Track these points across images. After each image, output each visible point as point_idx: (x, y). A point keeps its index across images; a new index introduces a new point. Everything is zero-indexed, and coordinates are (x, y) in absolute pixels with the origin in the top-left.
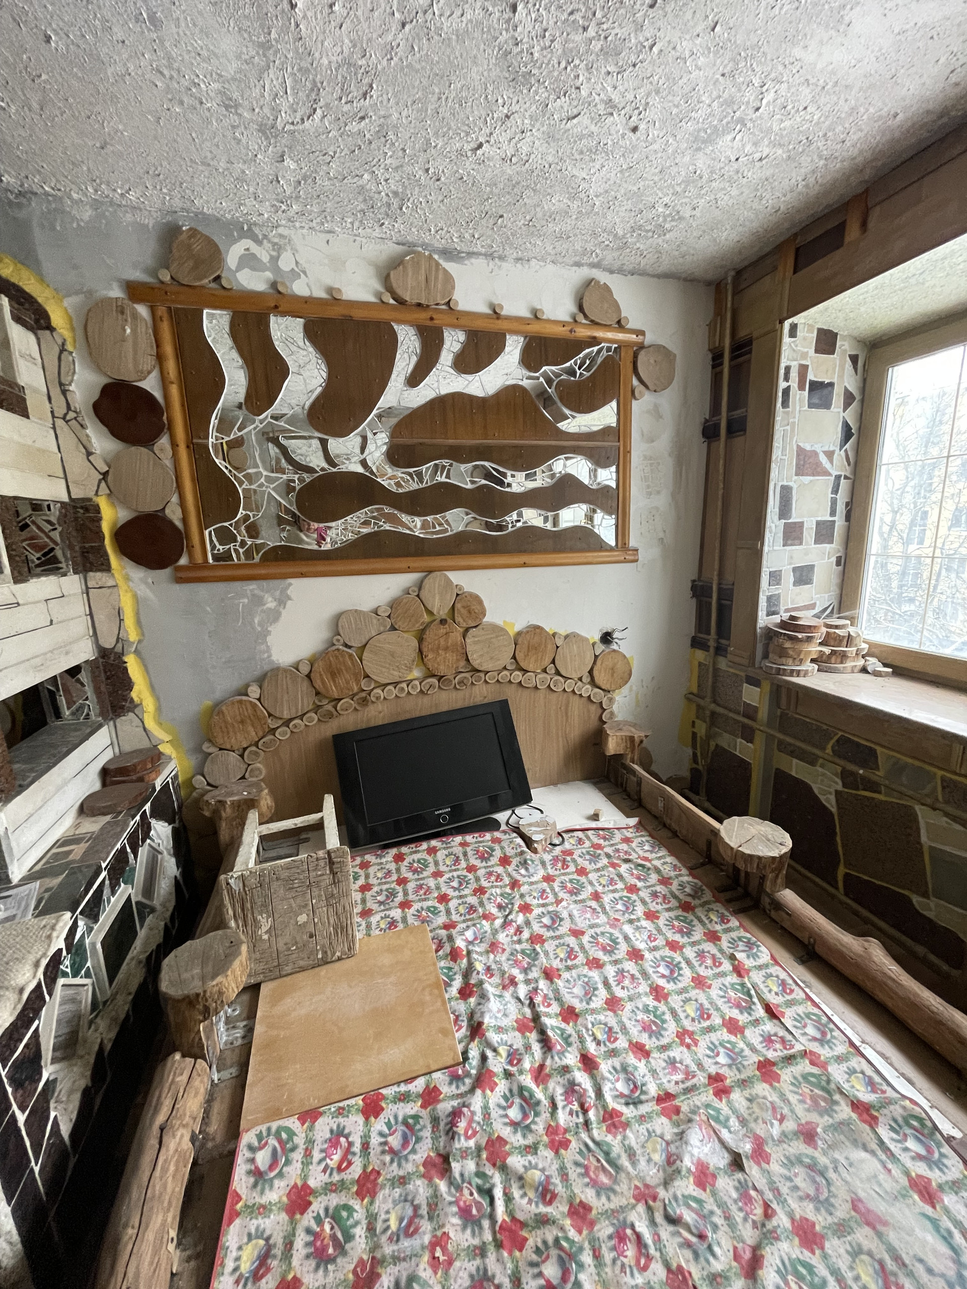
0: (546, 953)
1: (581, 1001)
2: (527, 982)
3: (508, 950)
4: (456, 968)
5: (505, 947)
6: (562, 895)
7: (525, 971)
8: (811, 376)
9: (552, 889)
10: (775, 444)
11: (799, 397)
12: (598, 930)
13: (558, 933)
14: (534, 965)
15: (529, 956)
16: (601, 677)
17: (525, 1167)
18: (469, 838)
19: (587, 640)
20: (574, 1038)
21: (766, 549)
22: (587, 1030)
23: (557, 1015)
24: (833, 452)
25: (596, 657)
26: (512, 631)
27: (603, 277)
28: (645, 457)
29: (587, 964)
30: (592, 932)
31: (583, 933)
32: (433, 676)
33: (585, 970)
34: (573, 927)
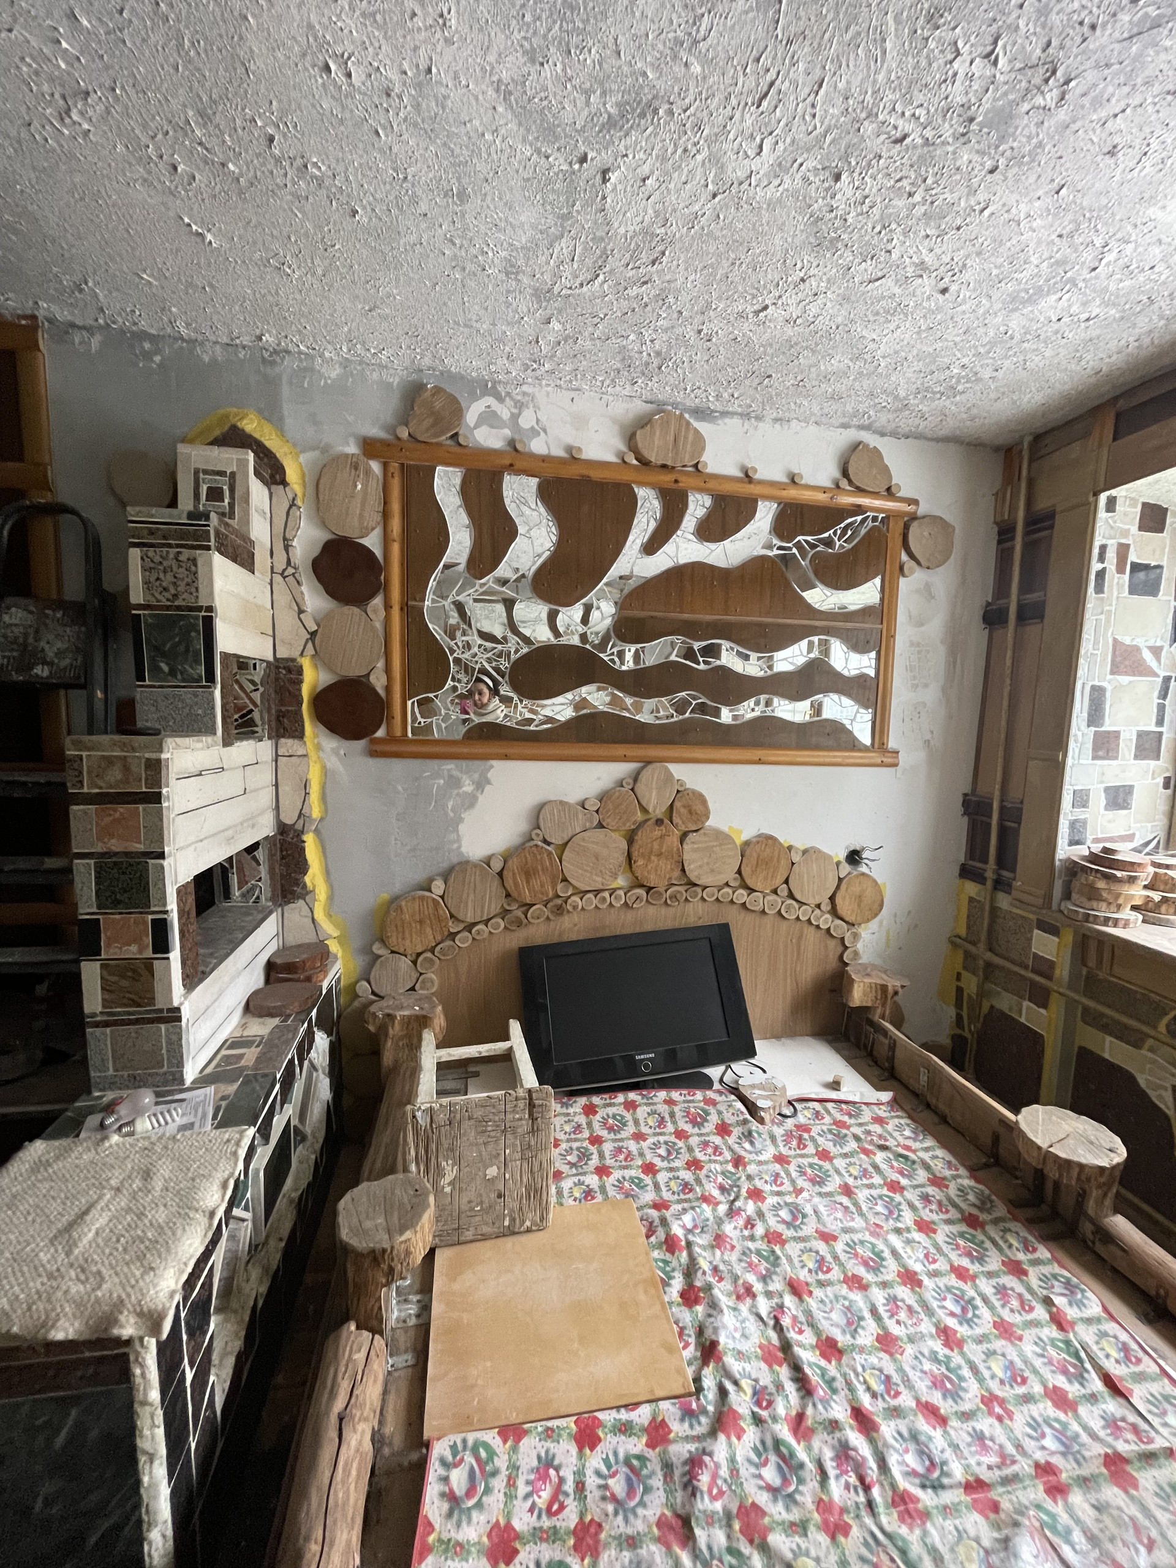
0: (789, 1259)
1: (844, 1332)
2: (769, 1294)
3: (738, 1248)
4: (675, 1263)
5: (735, 1243)
6: (801, 1182)
7: (764, 1279)
8: (1133, 557)
9: (788, 1174)
10: (1085, 636)
11: (1118, 582)
12: (856, 1237)
13: (801, 1234)
14: (775, 1273)
15: (766, 1259)
16: (845, 906)
17: (792, 1550)
18: (675, 1095)
19: (830, 857)
20: (840, 1383)
21: (1069, 761)
22: (857, 1375)
23: (812, 1347)
24: (1161, 648)
25: (840, 880)
26: (741, 838)
27: (871, 440)
28: (912, 644)
29: (844, 1282)
30: (846, 1237)
31: (835, 1238)
32: (642, 886)
33: (844, 1290)
34: (821, 1228)
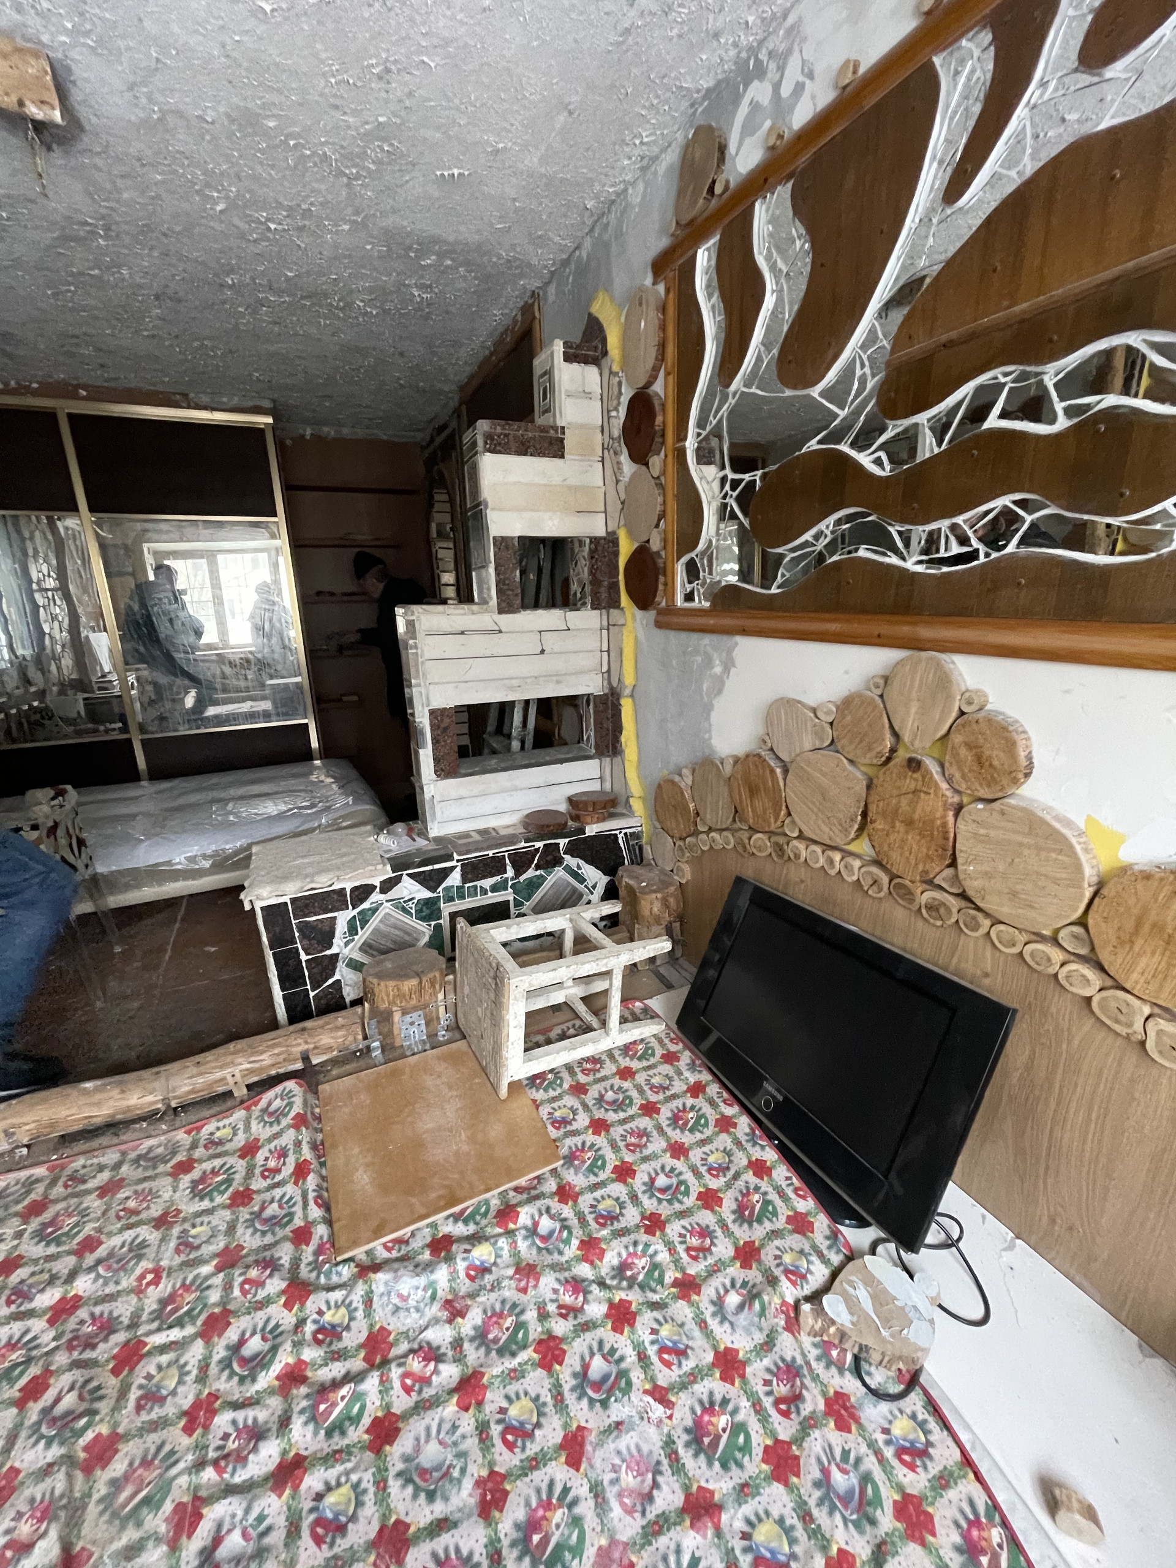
1: (407, 1459)
4: (484, 1222)
7: (481, 1336)
9: (694, 1377)
12: (586, 1509)
13: (570, 1398)
14: (488, 1352)
15: (513, 1338)
32: (883, 866)
